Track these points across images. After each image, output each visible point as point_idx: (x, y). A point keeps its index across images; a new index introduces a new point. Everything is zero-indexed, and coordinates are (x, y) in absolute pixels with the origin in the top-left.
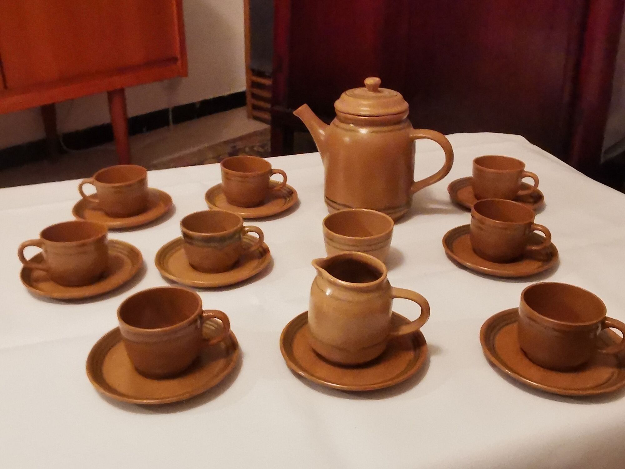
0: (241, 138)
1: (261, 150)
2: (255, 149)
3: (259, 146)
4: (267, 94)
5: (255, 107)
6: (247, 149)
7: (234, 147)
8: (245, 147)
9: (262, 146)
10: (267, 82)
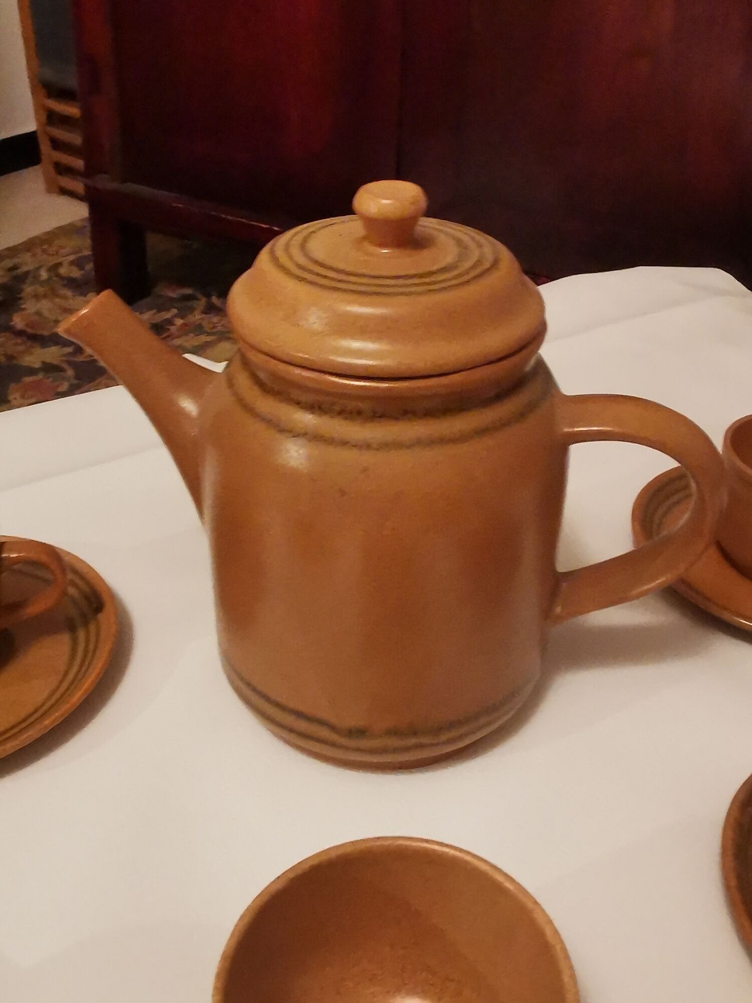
0: (30, 245)
1: (76, 273)
2: (63, 271)
3: (72, 263)
4: (76, 139)
5: (61, 169)
6: (44, 275)
7: (14, 268)
8: (39, 268)
9: (78, 263)
10: (72, 110)
